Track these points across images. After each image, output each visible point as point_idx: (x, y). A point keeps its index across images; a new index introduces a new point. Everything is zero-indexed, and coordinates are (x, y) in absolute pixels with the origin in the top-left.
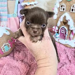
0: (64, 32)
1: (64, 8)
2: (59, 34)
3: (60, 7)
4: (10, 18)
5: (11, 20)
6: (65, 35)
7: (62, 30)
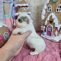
0: (50, 30)
1: (50, 9)
2: (46, 32)
3: (47, 9)
4: (6, 18)
5: (6, 20)
6: (51, 32)
7: (48, 28)
